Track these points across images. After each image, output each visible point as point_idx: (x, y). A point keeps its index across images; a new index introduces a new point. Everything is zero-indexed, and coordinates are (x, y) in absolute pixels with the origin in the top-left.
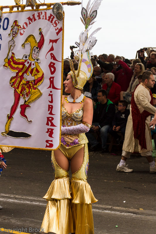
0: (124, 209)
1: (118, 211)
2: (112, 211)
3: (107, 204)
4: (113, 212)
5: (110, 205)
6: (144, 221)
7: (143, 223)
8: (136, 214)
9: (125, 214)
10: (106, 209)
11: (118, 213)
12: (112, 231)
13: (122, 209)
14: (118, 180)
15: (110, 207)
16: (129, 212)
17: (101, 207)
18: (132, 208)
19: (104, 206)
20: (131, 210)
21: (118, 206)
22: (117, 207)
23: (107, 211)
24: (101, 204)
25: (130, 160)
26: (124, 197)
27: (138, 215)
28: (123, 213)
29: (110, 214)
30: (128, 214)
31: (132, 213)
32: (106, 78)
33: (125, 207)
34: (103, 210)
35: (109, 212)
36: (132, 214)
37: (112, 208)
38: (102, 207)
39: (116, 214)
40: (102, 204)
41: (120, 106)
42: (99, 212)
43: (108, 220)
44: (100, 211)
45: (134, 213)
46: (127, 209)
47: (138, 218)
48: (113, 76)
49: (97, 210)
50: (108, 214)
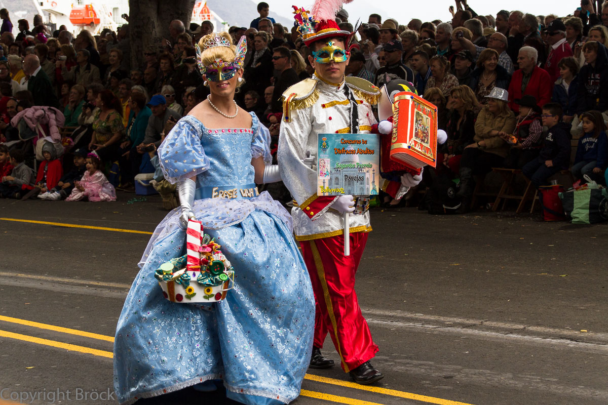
0: (552, 330)
1: (538, 334)
2: (524, 336)
3: (514, 321)
4: (527, 337)
5: (522, 323)
6: (592, 355)
7: (590, 359)
8: (576, 341)
9: (553, 340)
10: (511, 331)
11: (537, 340)
12: (522, 376)
13: (547, 330)
14: (542, 273)
15: (522, 327)
16: (562, 337)
17: (503, 326)
18: (568, 329)
19: (508, 326)
20: (566, 332)
21: (538, 325)
22: (536, 327)
23: (514, 336)
24: (502, 322)
25: (570, 232)
26: (552, 306)
27: (581, 343)
28: (548, 340)
29: (521, 341)
30: (559, 341)
31: (569, 339)
32: (521, 58)
33: (554, 327)
34: (507, 332)
35: (520, 336)
36: (569, 341)
37: (525, 328)
38: (503, 328)
39: (534, 342)
40: (505, 321)
41: (546, 116)
42: (497, 338)
43: (516, 353)
44: (500, 335)
45: (572, 340)
46: (557, 330)
47: (580, 348)
48: (535, 53)
49: (493, 333)
50: (516, 341)
